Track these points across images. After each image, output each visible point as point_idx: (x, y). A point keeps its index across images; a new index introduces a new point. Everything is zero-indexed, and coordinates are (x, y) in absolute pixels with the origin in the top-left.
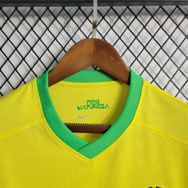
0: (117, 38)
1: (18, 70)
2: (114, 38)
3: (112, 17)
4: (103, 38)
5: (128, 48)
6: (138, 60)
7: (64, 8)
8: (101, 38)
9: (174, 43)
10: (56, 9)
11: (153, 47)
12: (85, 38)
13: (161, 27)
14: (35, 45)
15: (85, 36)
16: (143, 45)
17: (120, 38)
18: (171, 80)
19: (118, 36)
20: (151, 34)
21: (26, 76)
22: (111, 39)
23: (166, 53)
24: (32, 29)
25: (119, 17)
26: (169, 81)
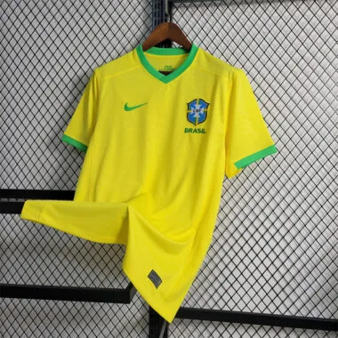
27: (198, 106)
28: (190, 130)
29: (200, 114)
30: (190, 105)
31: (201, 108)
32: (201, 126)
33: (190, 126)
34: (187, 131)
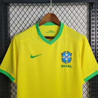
27: (67, 55)
28: (64, 66)
29: (68, 59)
30: (63, 54)
31: (68, 55)
32: (69, 64)
33: (64, 64)
34: (62, 66)
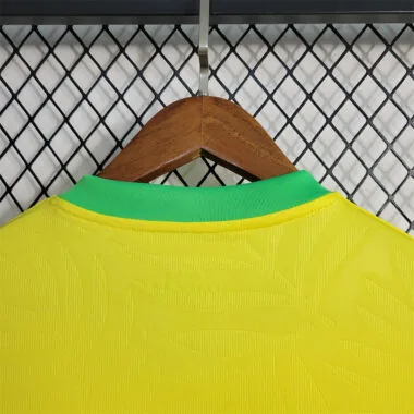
0: (265, 96)
1: (33, 167)
2: (258, 96)
3: (254, 48)
4: (232, 96)
5: (290, 121)
6: (312, 150)
7: (141, 28)
8: (226, 97)
9: (400, 110)
10: (123, 30)
11: (349, 118)
12: (190, 96)
13: (369, 72)
14: (73, 111)
15: (191, 92)
16: (324, 115)
17: (270, 97)
18: (390, 200)
19: (267, 92)
20: (344, 90)
21: (53, 181)
22: (249, 98)
23: (379, 134)
24: (68, 73)
25: (271, 49)
26: (388, 201)
